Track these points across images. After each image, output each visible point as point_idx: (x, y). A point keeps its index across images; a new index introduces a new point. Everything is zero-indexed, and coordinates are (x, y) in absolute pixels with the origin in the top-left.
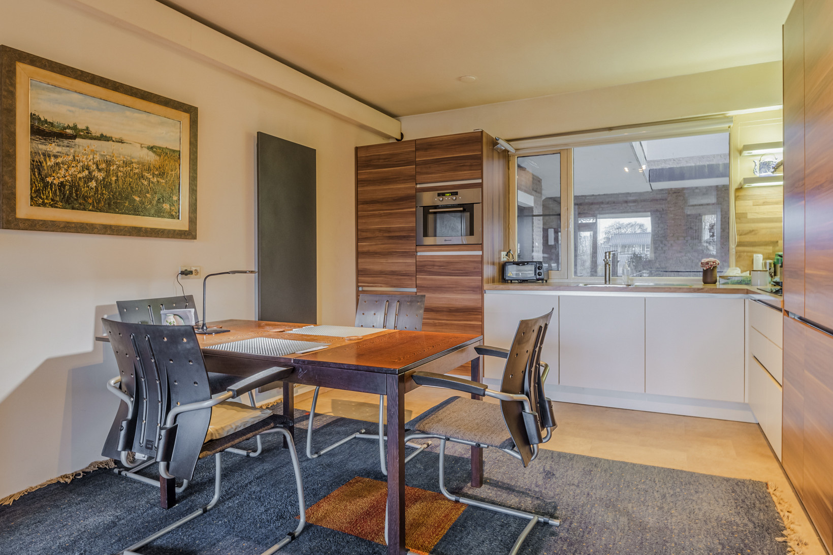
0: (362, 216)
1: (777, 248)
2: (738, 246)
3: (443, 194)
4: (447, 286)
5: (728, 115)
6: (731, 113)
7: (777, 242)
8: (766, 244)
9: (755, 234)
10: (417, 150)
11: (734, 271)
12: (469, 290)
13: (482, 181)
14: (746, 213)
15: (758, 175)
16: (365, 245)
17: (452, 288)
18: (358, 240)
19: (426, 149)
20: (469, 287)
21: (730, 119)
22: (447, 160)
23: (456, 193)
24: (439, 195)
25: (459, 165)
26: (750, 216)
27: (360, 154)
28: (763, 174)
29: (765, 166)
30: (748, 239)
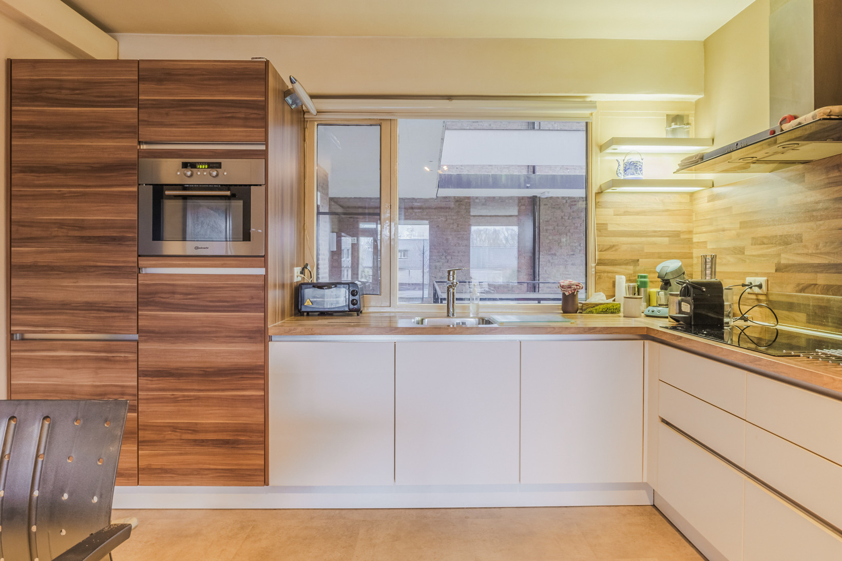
0: (22, 196)
1: (638, 268)
2: (598, 264)
3: (193, 166)
4: (200, 329)
5: (588, 99)
6: (593, 97)
7: (638, 260)
8: (627, 263)
9: (616, 250)
10: (140, 79)
11: (599, 297)
12: (240, 337)
13: (267, 147)
14: (607, 224)
15: (622, 177)
16: (28, 253)
17: (209, 332)
18: (11, 241)
19: (160, 81)
20: (242, 331)
21: (593, 105)
22: (202, 105)
23: (219, 165)
24: (185, 165)
25: (224, 115)
26: (610, 228)
27: (17, 74)
28: (630, 177)
29: (633, 166)
30: (608, 256)
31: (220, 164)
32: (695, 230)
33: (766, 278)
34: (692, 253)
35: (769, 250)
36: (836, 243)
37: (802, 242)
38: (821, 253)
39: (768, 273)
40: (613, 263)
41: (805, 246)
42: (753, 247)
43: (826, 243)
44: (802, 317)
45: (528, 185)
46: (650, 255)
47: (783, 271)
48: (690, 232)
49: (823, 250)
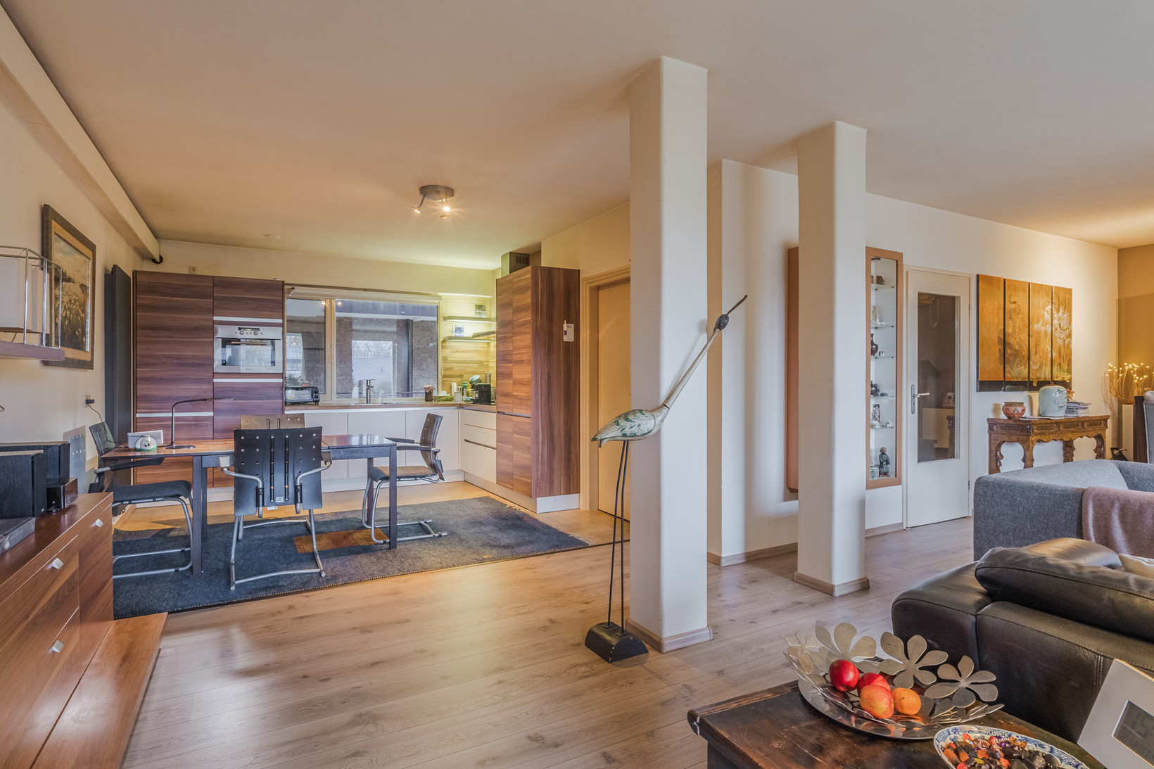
0: (143, 342)
1: (462, 379)
2: (443, 377)
3: (245, 329)
6: (439, 294)
7: (462, 375)
8: (457, 376)
9: (452, 370)
10: (214, 286)
11: (443, 394)
12: (270, 412)
13: (283, 321)
14: (447, 357)
15: (454, 334)
16: (147, 371)
17: (253, 410)
19: (225, 287)
20: (271, 409)
21: (440, 298)
22: (249, 300)
24: (240, 329)
25: (261, 306)
26: (449, 359)
27: (139, 278)
28: (458, 335)
29: (459, 330)
30: (448, 373)
31: (259, 329)
40: (451, 376)
45: (403, 313)
46: (469, 373)
48: (488, 361)
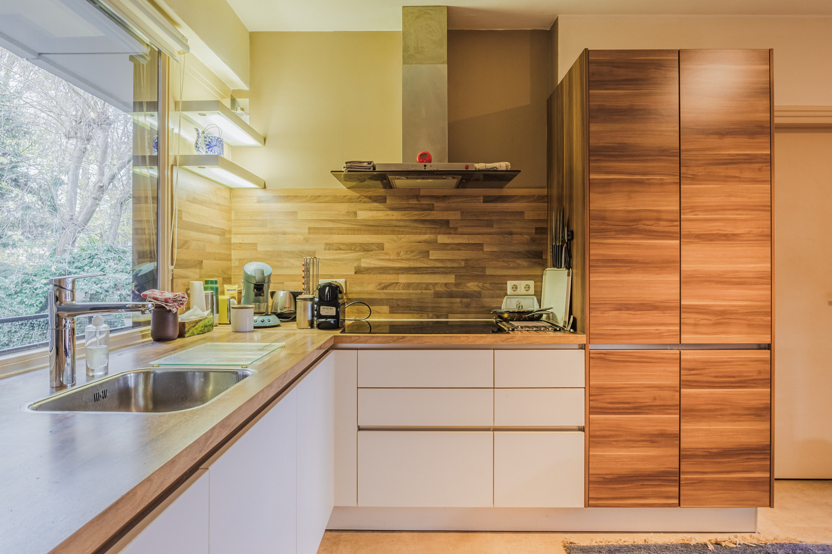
1: (202, 271)
2: (176, 266)
5: (180, 31)
6: (185, 31)
7: (202, 261)
9: (188, 248)
14: (183, 212)
21: (184, 42)
30: (183, 255)
32: (234, 230)
33: (344, 280)
34: (231, 255)
35: (347, 255)
36: (415, 253)
37: (383, 250)
38: (402, 259)
39: (346, 275)
40: (187, 265)
41: (386, 254)
42: (328, 252)
43: (407, 252)
44: (386, 309)
46: (212, 256)
47: (364, 273)
48: (231, 232)
49: (404, 257)
